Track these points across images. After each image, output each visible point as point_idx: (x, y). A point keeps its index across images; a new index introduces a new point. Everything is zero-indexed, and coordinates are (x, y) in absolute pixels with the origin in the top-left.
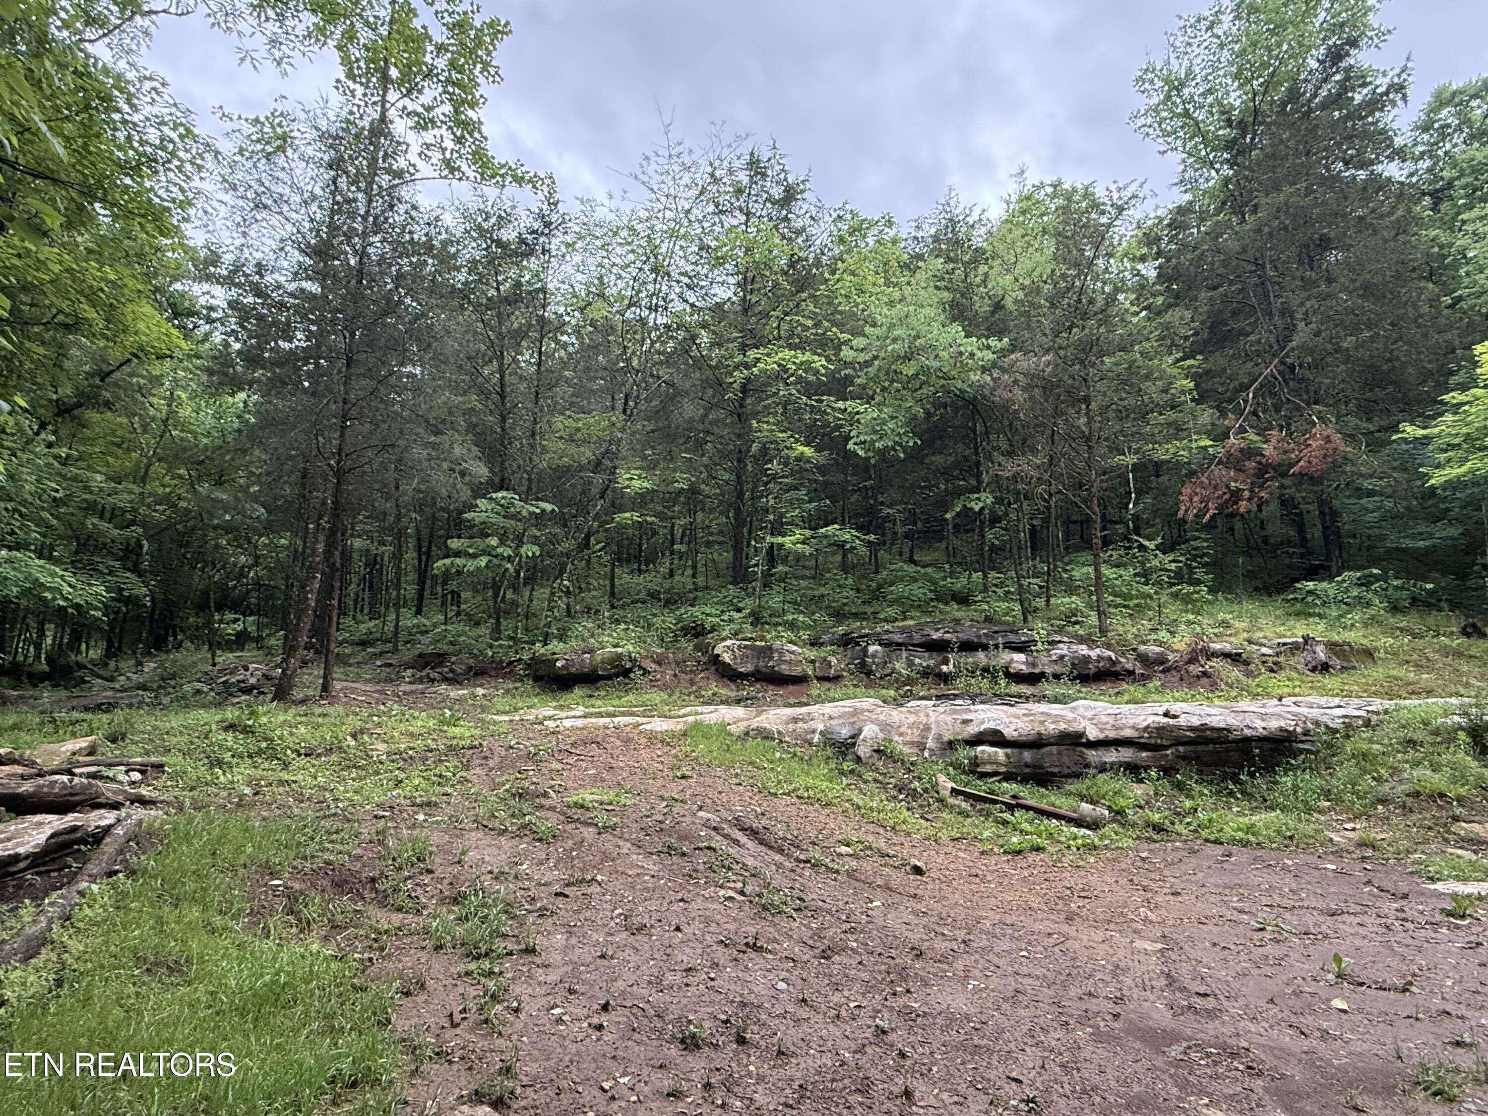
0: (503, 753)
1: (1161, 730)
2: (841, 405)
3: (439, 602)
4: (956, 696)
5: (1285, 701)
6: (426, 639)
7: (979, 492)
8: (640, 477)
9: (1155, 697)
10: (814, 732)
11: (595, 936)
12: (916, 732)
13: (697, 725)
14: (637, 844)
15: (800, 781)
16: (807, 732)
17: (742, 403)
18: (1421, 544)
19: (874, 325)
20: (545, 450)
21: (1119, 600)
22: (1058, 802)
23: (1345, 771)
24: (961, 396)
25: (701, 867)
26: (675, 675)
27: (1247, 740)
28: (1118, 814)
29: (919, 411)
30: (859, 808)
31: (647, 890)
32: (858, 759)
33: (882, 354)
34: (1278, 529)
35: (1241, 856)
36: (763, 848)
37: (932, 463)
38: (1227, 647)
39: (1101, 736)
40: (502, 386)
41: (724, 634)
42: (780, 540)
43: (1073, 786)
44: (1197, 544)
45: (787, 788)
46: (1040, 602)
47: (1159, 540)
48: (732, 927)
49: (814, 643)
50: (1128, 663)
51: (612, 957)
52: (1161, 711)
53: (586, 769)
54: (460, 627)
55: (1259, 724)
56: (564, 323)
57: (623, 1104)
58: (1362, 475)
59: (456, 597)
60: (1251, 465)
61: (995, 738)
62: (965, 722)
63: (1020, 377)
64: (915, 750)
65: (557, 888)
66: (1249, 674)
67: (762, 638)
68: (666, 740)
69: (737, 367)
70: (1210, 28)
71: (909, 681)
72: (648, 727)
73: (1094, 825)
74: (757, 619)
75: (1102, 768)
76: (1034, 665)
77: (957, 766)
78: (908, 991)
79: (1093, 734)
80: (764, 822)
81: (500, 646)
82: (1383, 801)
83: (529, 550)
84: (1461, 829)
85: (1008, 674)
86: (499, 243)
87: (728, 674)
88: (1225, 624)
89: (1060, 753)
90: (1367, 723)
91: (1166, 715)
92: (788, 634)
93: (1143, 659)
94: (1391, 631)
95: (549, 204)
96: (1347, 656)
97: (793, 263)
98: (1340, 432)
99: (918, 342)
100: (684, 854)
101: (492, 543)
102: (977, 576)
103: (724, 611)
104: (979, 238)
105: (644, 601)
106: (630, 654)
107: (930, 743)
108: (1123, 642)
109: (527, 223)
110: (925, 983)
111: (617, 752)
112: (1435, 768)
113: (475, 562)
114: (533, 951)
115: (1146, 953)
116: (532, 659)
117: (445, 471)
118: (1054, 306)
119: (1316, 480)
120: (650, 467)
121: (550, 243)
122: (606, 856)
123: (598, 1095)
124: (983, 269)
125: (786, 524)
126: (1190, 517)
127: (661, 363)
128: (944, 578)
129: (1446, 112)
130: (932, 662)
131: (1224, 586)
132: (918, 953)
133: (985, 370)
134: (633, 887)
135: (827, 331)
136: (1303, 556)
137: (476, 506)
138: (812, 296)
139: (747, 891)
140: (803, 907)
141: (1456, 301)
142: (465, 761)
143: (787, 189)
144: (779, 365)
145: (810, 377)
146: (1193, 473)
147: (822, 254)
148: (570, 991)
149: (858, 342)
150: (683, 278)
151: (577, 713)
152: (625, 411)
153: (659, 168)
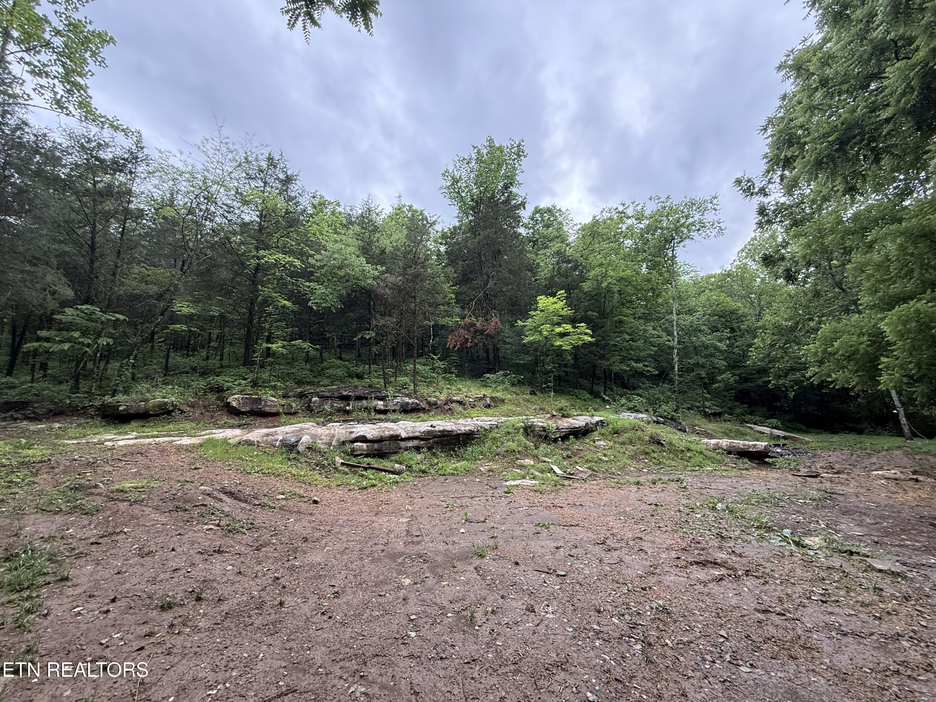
0: (68, 464)
1: (429, 432)
2: (308, 284)
3: (29, 369)
4: (350, 421)
5: (474, 419)
6: (13, 392)
7: (369, 330)
8: (188, 306)
9: (432, 419)
10: (277, 440)
11: (115, 563)
12: (328, 438)
13: (209, 440)
14: (157, 508)
15: (265, 466)
16: (273, 441)
17: (255, 276)
18: (522, 362)
19: (326, 250)
20: (122, 284)
21: (423, 379)
22: (386, 465)
23: (488, 444)
24: (363, 288)
25: (196, 516)
26: (202, 413)
27: (458, 435)
28: (409, 467)
29: (344, 292)
30: (294, 475)
31: (158, 532)
32: (298, 452)
33: (329, 264)
34: (482, 354)
35: (451, 479)
36: (236, 501)
37: (349, 316)
38: (458, 398)
39: (407, 436)
40: (93, 242)
41: (235, 391)
42: (270, 345)
43: (394, 458)
44: (453, 358)
45: (257, 469)
46: (393, 379)
47: (439, 356)
48: (207, 544)
49: (285, 396)
50: (423, 405)
51: (125, 572)
52: (430, 425)
53: (130, 469)
54: (46, 385)
55: (463, 428)
56: (143, 214)
57: (113, 648)
58: (506, 337)
59: (44, 366)
60: (472, 329)
61: (363, 439)
62: (351, 433)
63: (389, 284)
64: (327, 446)
65: (93, 540)
66: (465, 409)
67: (256, 394)
68: (189, 449)
69: (253, 257)
70: (468, 163)
71: (331, 414)
72: (178, 443)
73: (398, 473)
74: (255, 384)
75: (406, 449)
76: (386, 406)
77: (345, 452)
78: (295, 558)
79: (404, 435)
80: (240, 488)
81: (77, 397)
82: (498, 454)
83: (103, 341)
84: (519, 462)
85: (375, 410)
86: (97, 159)
87: (234, 412)
88: (460, 390)
89: (390, 444)
90: (497, 427)
91: (431, 426)
92: (272, 392)
93: (429, 403)
94: (511, 393)
95: (137, 147)
96: (496, 402)
97: (287, 212)
98: (500, 320)
99: (345, 262)
100: (186, 510)
101: (75, 335)
102: (367, 366)
103: (236, 380)
104: (379, 221)
105: (187, 373)
106: (173, 402)
107: (334, 443)
108: (422, 396)
109: (119, 152)
110: (305, 553)
111: (154, 458)
112: (513, 441)
113: (60, 346)
114: (66, 579)
115: (403, 523)
116: (102, 405)
117: (37, 290)
118: (404, 257)
119: (492, 337)
120: (196, 301)
121: (135, 168)
122: (133, 517)
123: (96, 647)
124: (377, 235)
125: (274, 338)
126: (451, 347)
127: (208, 247)
128: (353, 367)
129: (537, 215)
130: (342, 405)
131: (461, 375)
132: (306, 540)
133: (374, 279)
134: (148, 532)
135: (303, 248)
136: (488, 364)
137: (65, 312)
138: (296, 230)
139: (221, 524)
140: (252, 527)
141: (536, 280)
142: (34, 471)
143: (287, 177)
144: (276, 261)
145: (292, 269)
146: (453, 331)
147: (305, 211)
148: (90, 597)
149: (318, 257)
150: (224, 206)
151: (131, 437)
152: (182, 269)
153: (214, 147)
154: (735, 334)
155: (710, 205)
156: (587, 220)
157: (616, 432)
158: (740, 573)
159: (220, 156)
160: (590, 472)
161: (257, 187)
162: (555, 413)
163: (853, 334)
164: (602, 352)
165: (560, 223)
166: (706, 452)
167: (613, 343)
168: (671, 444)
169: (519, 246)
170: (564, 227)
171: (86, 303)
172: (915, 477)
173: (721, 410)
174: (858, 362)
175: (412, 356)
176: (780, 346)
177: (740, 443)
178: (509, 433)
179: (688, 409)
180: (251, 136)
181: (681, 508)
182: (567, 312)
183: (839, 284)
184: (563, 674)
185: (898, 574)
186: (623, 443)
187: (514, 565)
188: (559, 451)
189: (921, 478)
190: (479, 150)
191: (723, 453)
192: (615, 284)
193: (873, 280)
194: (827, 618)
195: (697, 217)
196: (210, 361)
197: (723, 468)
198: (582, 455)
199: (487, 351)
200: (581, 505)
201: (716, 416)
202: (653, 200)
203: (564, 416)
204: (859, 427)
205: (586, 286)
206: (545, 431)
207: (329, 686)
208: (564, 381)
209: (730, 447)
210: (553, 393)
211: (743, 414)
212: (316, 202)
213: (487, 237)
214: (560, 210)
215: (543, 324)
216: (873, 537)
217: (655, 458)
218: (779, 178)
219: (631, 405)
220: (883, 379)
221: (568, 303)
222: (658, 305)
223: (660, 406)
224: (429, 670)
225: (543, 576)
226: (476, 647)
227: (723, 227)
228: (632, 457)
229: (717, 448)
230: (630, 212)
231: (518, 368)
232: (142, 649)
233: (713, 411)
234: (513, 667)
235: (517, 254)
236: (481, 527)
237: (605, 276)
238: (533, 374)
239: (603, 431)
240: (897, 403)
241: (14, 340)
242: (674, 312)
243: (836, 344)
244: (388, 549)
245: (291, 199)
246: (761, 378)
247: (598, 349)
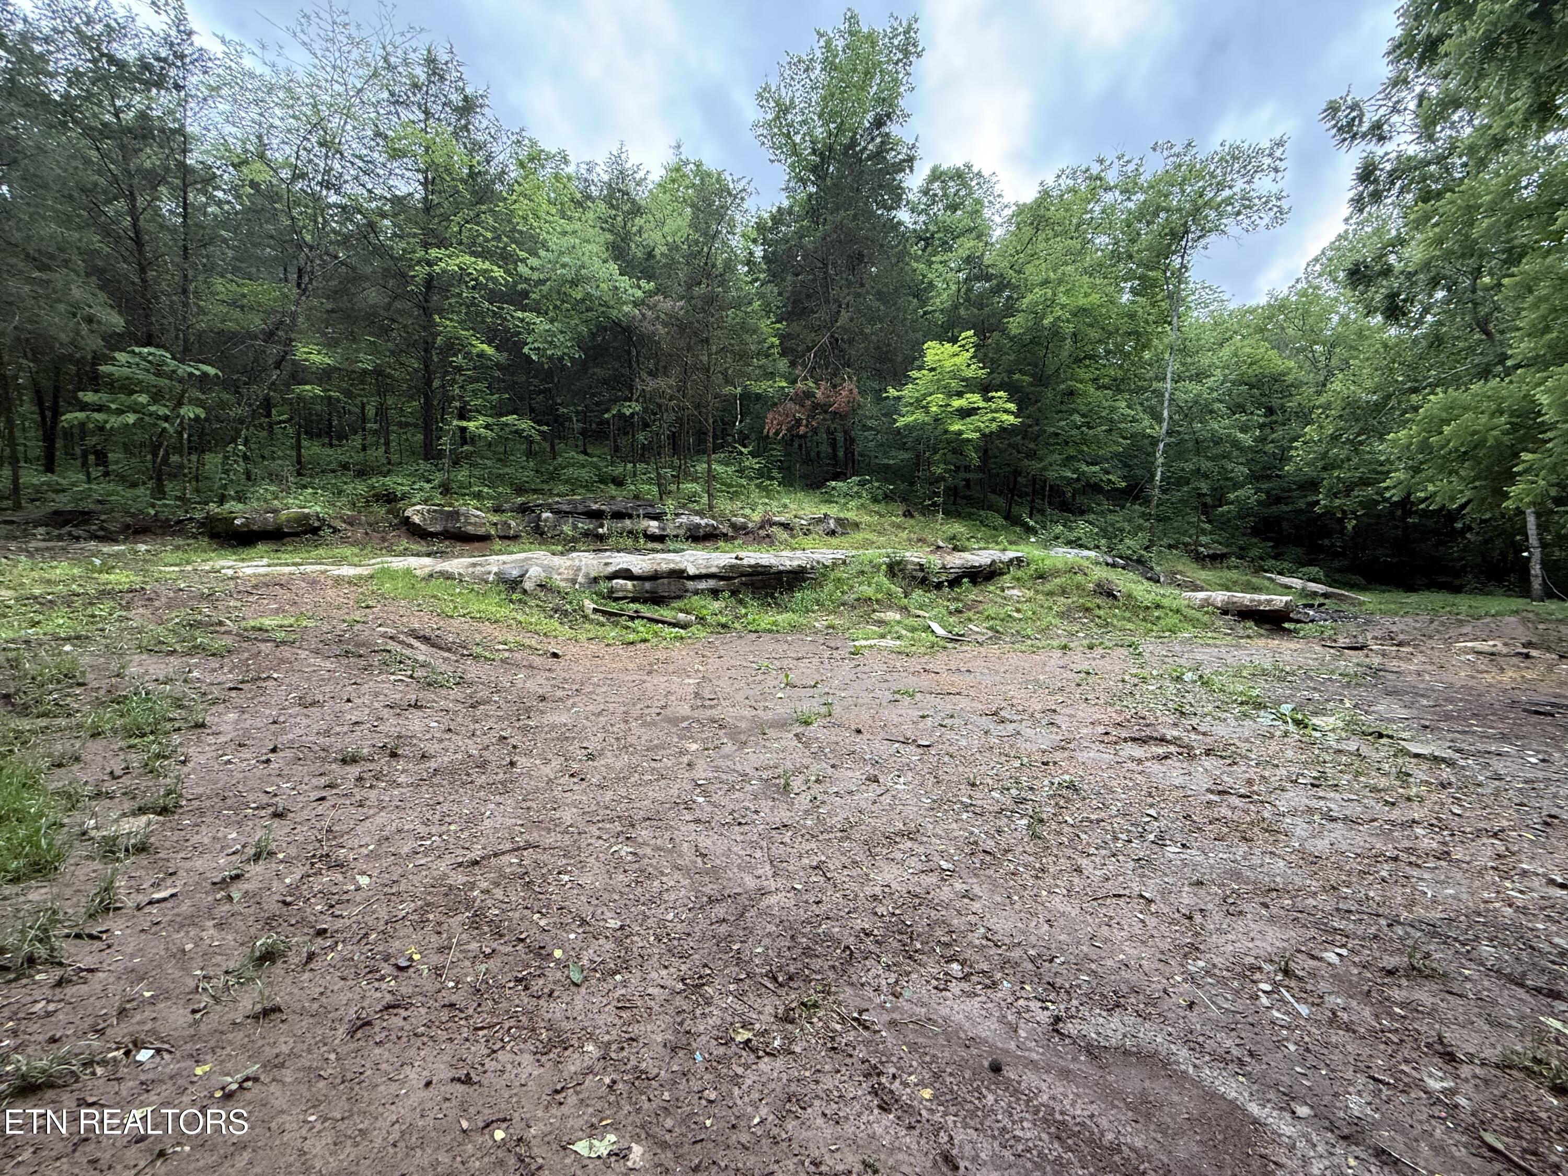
0: (172, 595)
1: (732, 567)
2: (519, 314)
3: (78, 463)
4: (606, 550)
5: (807, 551)
6: (62, 498)
7: (630, 401)
8: (319, 353)
9: (738, 549)
10: (489, 573)
11: (268, 711)
12: (571, 572)
13: (382, 571)
14: (317, 652)
15: (474, 607)
16: (484, 574)
17: (426, 297)
18: (891, 462)
19: (547, 250)
20: (202, 311)
21: (724, 488)
22: (664, 614)
23: (829, 588)
24: (617, 324)
25: (376, 663)
26: (367, 534)
27: (781, 572)
28: (701, 620)
29: (583, 329)
30: (520, 622)
31: (323, 680)
32: (525, 592)
33: (554, 276)
34: (825, 448)
35: (766, 637)
36: (434, 649)
37: (594, 374)
38: (782, 519)
39: (697, 572)
40: (137, 232)
41: (414, 500)
42: (464, 424)
43: (675, 604)
44: (774, 453)
45: (462, 612)
46: (673, 487)
47: (751, 448)
48: (398, 696)
49: (497, 510)
50: (724, 528)
51: (283, 722)
52: (734, 555)
53: (268, 604)
54: (111, 487)
55: (788, 563)
56: (214, 176)
57: (284, 797)
58: (866, 417)
59: (102, 458)
60: (808, 403)
61: (626, 574)
62: (606, 564)
63: (663, 316)
64: (569, 584)
65: (230, 685)
66: (793, 537)
67: (451, 505)
68: (353, 582)
69: (419, 263)
70: (806, 70)
71: (574, 540)
72: (336, 573)
73: (684, 626)
74: (446, 489)
75: (696, 592)
76: (664, 529)
77: (599, 594)
78: (529, 717)
79: (692, 571)
80: (438, 633)
81: (166, 505)
82: (843, 604)
83: (189, 412)
84: (876, 616)
85: (646, 535)
86: (112, 60)
87: (418, 533)
88: (785, 506)
89: (669, 583)
90: (844, 562)
91: (736, 558)
92: (475, 503)
93: (734, 526)
94: (871, 513)
95: (179, 31)
96: (844, 527)
97: (472, 175)
98: (858, 387)
99: (583, 271)
100: (361, 656)
101: (140, 399)
102: (630, 466)
103: (414, 483)
104: (641, 195)
105: (334, 471)
106: (317, 514)
107: (580, 579)
108: (722, 514)
109: (149, 46)
110: (542, 712)
111: (301, 592)
112: (869, 585)
113: (120, 419)
114: (203, 725)
115: (689, 684)
116: (206, 518)
117: (60, 314)
118: (688, 263)
119: (843, 417)
120: (331, 344)
121: (184, 78)
122: (282, 661)
123: (262, 795)
124: (639, 221)
125: (470, 411)
126: (771, 434)
127: (338, 243)
128: (606, 467)
129: (936, 185)
130: (591, 526)
131: (788, 482)
132: (543, 699)
133: (635, 304)
134: (309, 679)
135: (506, 246)
136: (834, 466)
137: (114, 359)
138: (491, 210)
139: (415, 675)
140: (461, 682)
141: (925, 313)
142: (124, 603)
143: (466, 99)
144: (461, 269)
145: (491, 285)
146: (775, 404)
147: (503, 172)
148: (240, 745)
149: (533, 262)
150: (357, 161)
151: (261, 563)
152: (299, 285)
153: (322, 33)
154: (1274, 418)
155: (1267, 161)
156: (1029, 196)
157: (1041, 576)
158: (1198, 752)
159: (337, 54)
160: (990, 634)
161: (413, 122)
162: (941, 544)
163: (1482, 413)
164: (1032, 446)
165: (978, 202)
166: (1185, 611)
167: (1052, 429)
168: (1129, 596)
169: (897, 246)
170: (986, 210)
171: (148, 344)
172: (1525, 651)
173: (1225, 550)
174: (1480, 463)
175: (704, 452)
176: (1348, 439)
177: (1245, 598)
178: (863, 572)
179: (1170, 547)
180: (389, 8)
181: (1127, 678)
182: (975, 371)
183: (1483, 325)
184: (909, 844)
185: (1443, 760)
186: (1050, 594)
187: (854, 734)
188: (943, 603)
189: (1534, 653)
190: (830, 39)
191: (1213, 613)
192: (1068, 321)
193: (1544, 307)
194: (1315, 804)
195: (1240, 185)
196: (369, 452)
197: (1210, 634)
198: (981, 608)
199: (834, 444)
200: (968, 671)
201: (1216, 559)
202: (1159, 150)
203: (955, 549)
204: (1457, 582)
205: (1016, 325)
206: (922, 570)
207: (583, 845)
208: (964, 497)
209: (1228, 603)
210: (941, 515)
211: (1262, 558)
212: (523, 154)
213: (839, 227)
214: (979, 175)
215: (931, 394)
216: (1423, 722)
217: (1099, 617)
218: (1415, 102)
219: (1072, 536)
220: (1513, 490)
221: (980, 355)
222: (1143, 364)
223: (1121, 540)
224: (722, 835)
225: (897, 745)
226: (788, 814)
227: (1286, 207)
228: (1062, 615)
229: (1207, 602)
230: (1112, 177)
231: (885, 473)
232: (322, 799)
233: (1211, 552)
234: (839, 835)
235: (894, 260)
236: (810, 692)
237: (1050, 303)
238: (912, 484)
239: (1019, 573)
240: (1533, 540)
241: (42, 415)
242: (1169, 376)
243: (1447, 429)
244: (668, 712)
245: (478, 146)
246: (1306, 496)
247: (1026, 442)
